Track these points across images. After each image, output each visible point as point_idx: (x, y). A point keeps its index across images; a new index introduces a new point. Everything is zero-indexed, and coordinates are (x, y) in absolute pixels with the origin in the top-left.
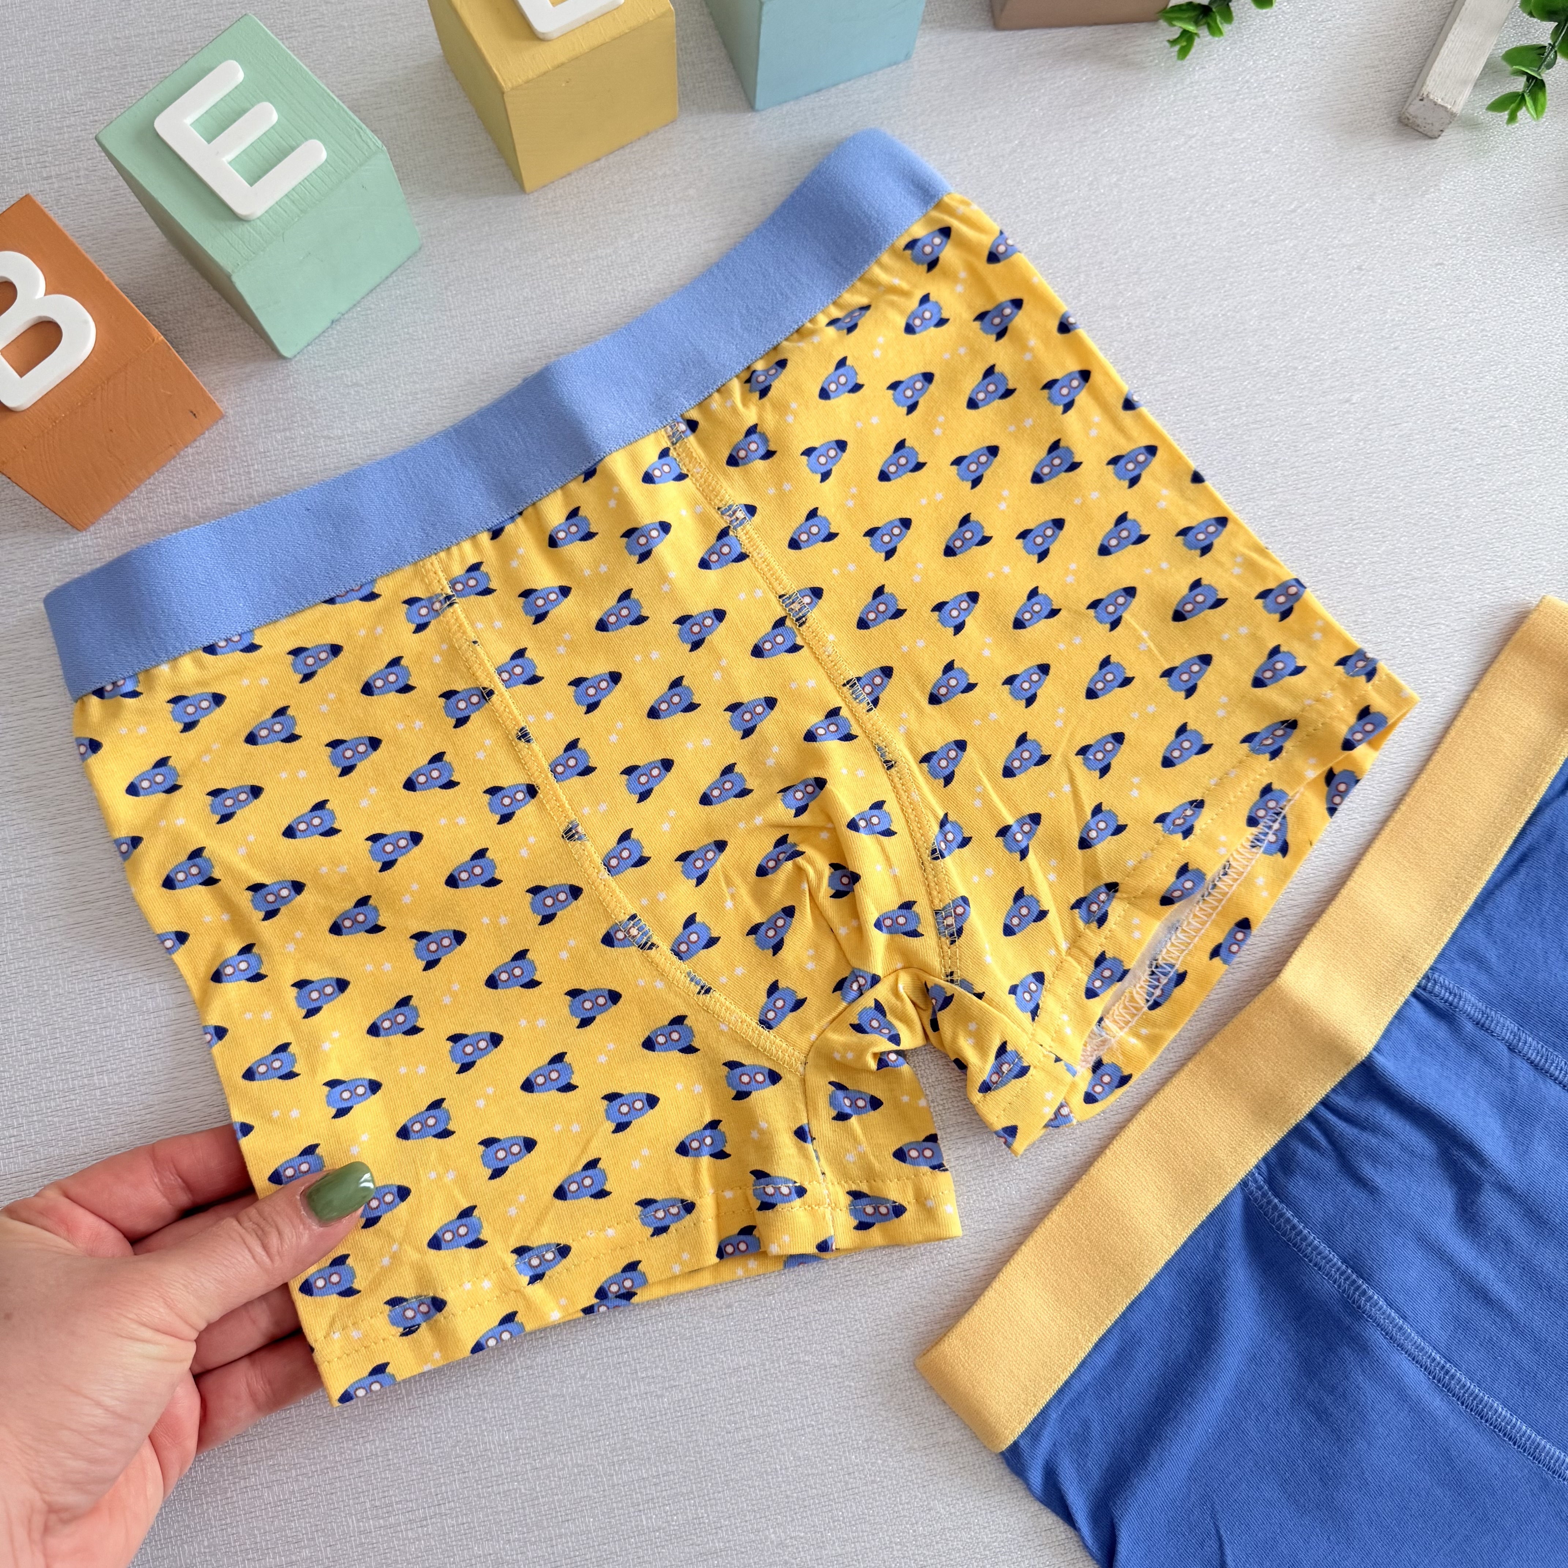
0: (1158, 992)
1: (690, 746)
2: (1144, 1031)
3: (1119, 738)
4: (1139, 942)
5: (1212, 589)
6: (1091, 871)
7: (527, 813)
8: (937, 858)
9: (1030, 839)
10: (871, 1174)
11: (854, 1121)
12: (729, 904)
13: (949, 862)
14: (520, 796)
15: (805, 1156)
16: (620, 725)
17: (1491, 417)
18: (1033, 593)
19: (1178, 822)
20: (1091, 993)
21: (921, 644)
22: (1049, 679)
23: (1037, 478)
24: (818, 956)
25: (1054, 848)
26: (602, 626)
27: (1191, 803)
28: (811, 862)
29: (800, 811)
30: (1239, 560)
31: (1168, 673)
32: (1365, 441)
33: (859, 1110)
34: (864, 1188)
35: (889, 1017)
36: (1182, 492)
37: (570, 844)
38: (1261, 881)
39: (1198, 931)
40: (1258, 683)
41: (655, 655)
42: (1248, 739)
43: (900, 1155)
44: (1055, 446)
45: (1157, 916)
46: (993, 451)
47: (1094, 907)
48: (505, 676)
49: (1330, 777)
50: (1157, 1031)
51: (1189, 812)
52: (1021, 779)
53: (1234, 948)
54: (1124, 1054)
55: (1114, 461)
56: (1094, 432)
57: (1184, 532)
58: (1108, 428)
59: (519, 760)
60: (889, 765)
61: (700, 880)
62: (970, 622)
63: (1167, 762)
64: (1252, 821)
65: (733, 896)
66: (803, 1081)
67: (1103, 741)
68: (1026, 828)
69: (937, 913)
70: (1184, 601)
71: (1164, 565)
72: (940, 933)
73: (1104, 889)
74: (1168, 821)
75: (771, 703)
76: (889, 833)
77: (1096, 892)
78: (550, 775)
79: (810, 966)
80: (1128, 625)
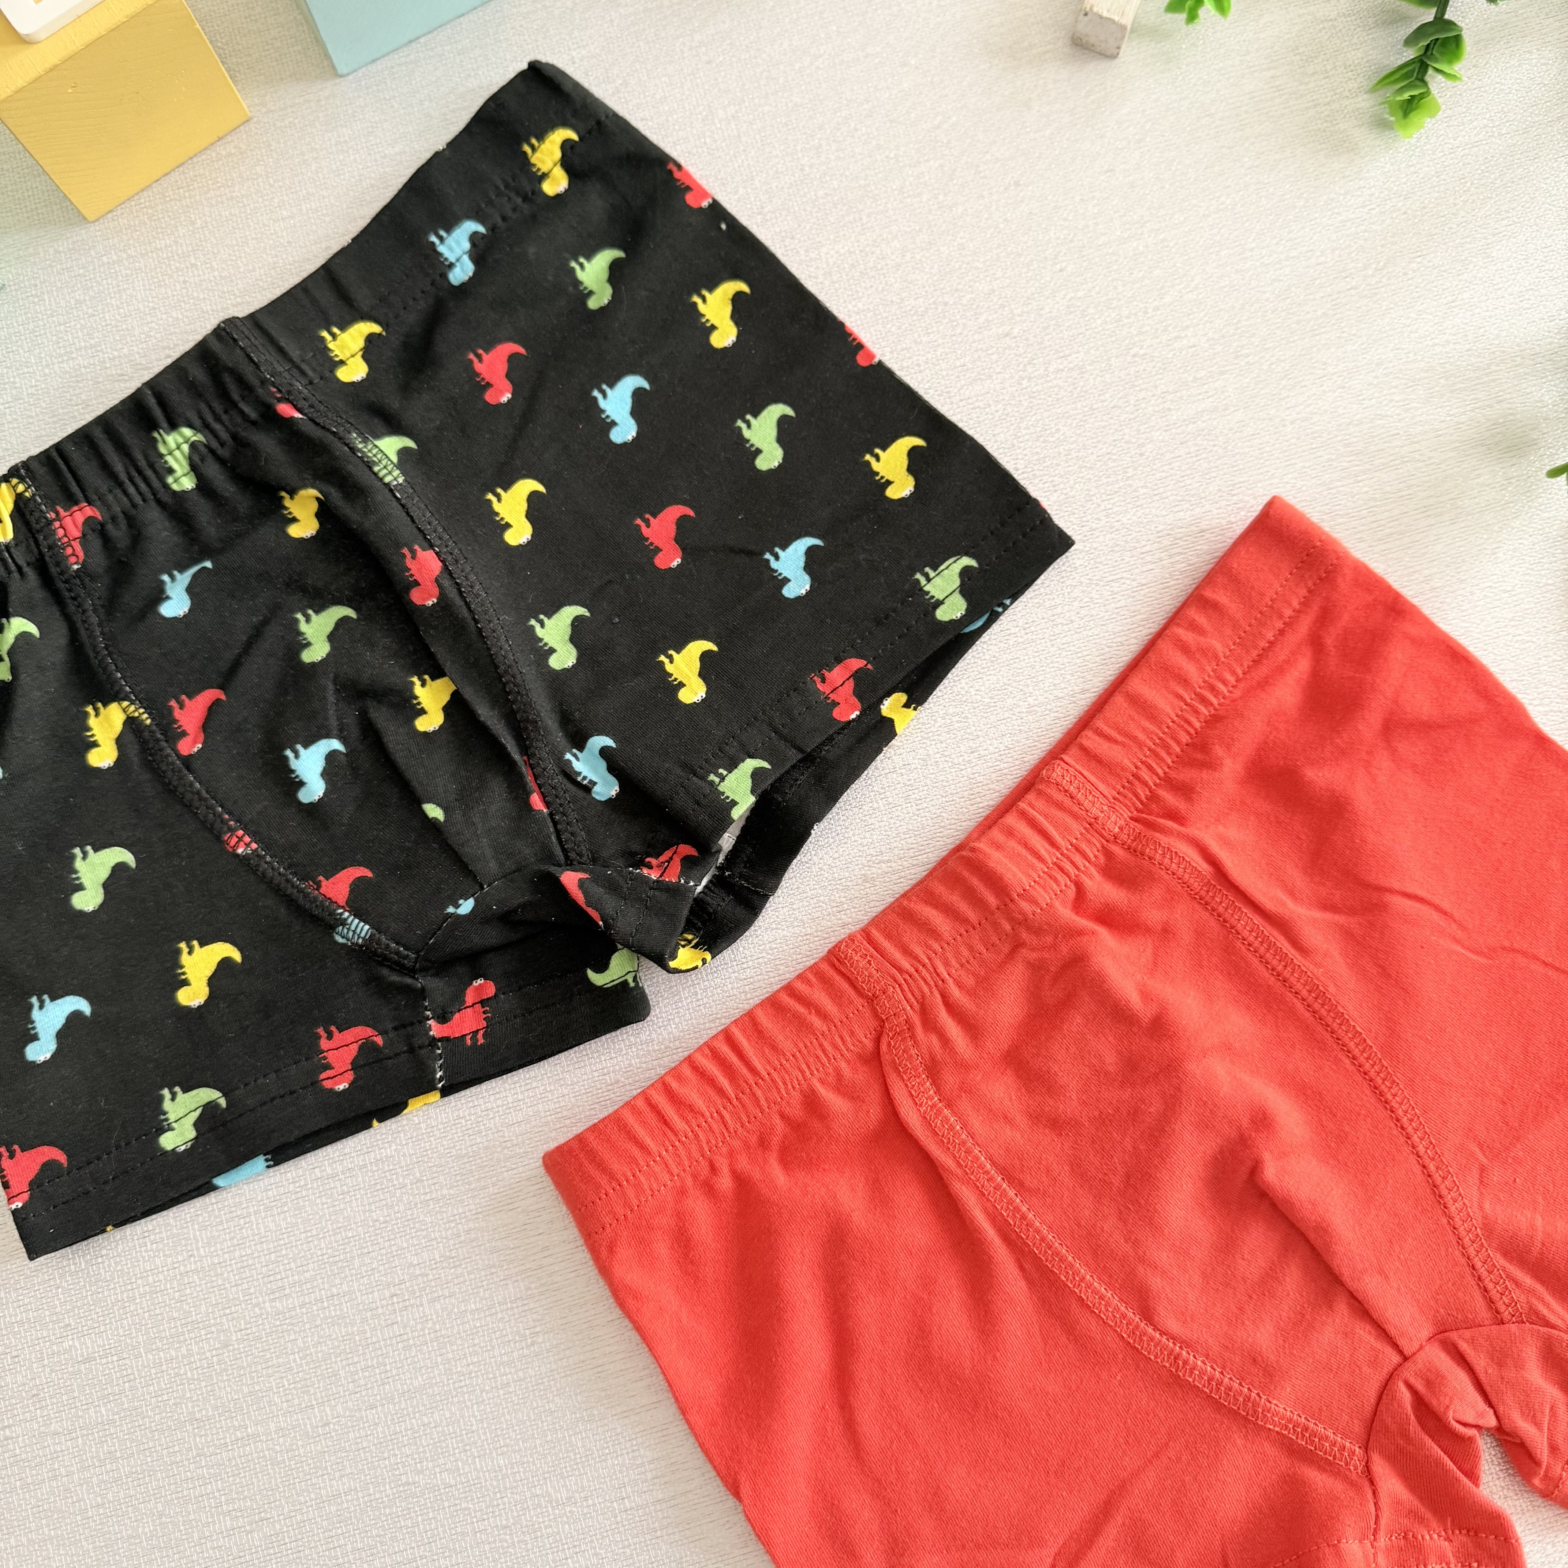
17: (1176, 338)
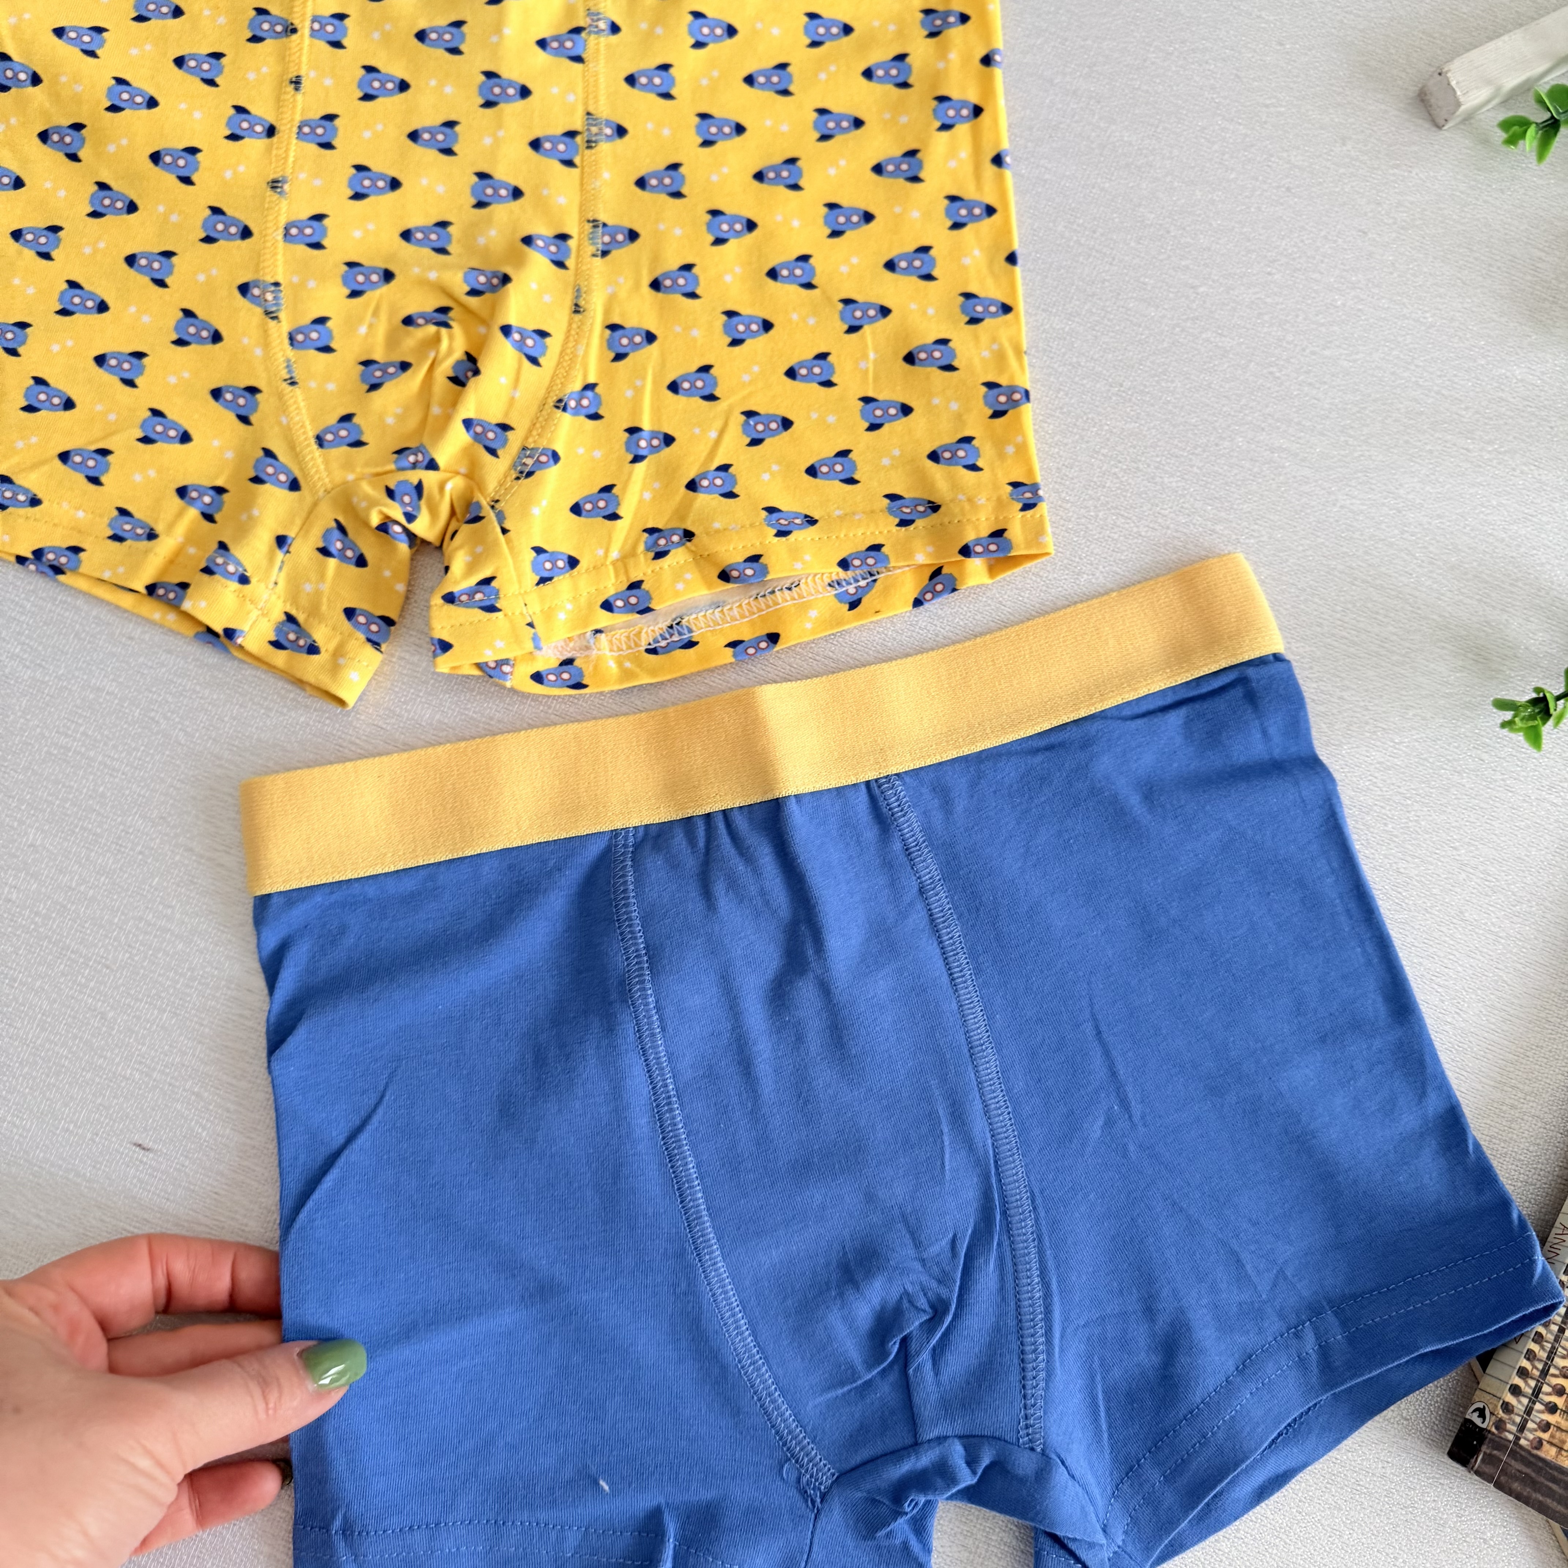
0: (663, 643)
1: (424, 182)
2: (628, 664)
3: (787, 424)
4: (677, 594)
5: (953, 354)
6: (682, 511)
7: (254, 146)
8: (557, 407)
9: (652, 453)
10: (314, 611)
11: (332, 562)
12: (363, 330)
13: (566, 418)
14: (259, 129)
15: (271, 559)
16: (380, 127)
18: (804, 258)
19: (782, 522)
20: (607, 606)
21: (678, 232)
22: (764, 338)
23: (878, 169)
24: (401, 418)
25: (666, 474)
26: (421, 36)
27: (806, 516)
28: (451, 338)
29: (474, 292)
30: (995, 347)
31: (867, 400)
32: (1183, 330)
33: (343, 558)
34: (301, 618)
35: (423, 503)
36: (991, 263)
37: (269, 192)
38: (813, 614)
39: (734, 619)
40: (934, 456)
41: (448, 90)
42: (893, 497)
43: (350, 613)
44: (912, 153)
45: (710, 586)
46: (858, 123)
47: (662, 542)
48: (316, 26)
49: (937, 573)
50: (638, 670)
51: (798, 521)
52: (680, 401)
53: (751, 651)
54: (596, 667)
55: (953, 199)
56: (953, 164)
57: (968, 296)
58: (969, 169)
59: (279, 102)
60: (577, 309)
61: (354, 294)
62: (732, 244)
63: (812, 471)
64: (844, 564)
65: (371, 326)
66: (315, 504)
67: (772, 418)
68: (655, 442)
69: (524, 449)
70: (922, 348)
71: (931, 311)
72: (514, 466)
73: (681, 533)
74: (775, 515)
75: (517, 193)
76: (534, 361)
77: (673, 531)
78: (295, 130)
79: (390, 420)
80: (863, 338)
